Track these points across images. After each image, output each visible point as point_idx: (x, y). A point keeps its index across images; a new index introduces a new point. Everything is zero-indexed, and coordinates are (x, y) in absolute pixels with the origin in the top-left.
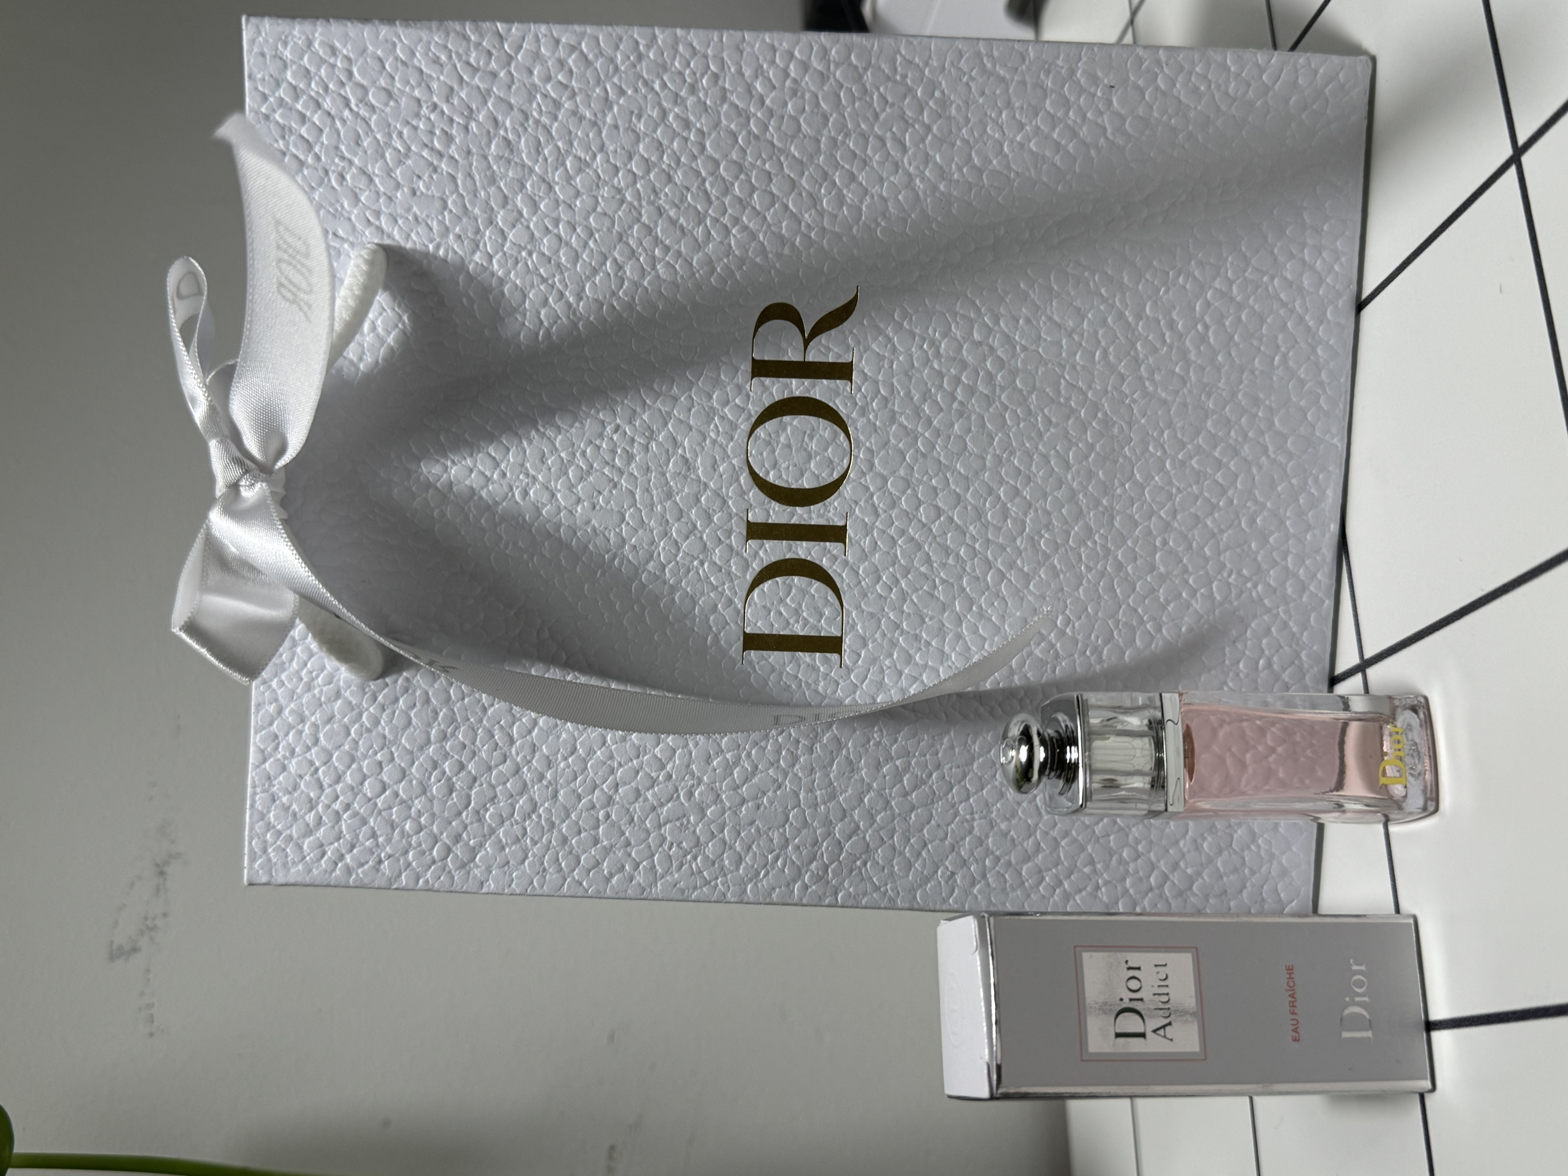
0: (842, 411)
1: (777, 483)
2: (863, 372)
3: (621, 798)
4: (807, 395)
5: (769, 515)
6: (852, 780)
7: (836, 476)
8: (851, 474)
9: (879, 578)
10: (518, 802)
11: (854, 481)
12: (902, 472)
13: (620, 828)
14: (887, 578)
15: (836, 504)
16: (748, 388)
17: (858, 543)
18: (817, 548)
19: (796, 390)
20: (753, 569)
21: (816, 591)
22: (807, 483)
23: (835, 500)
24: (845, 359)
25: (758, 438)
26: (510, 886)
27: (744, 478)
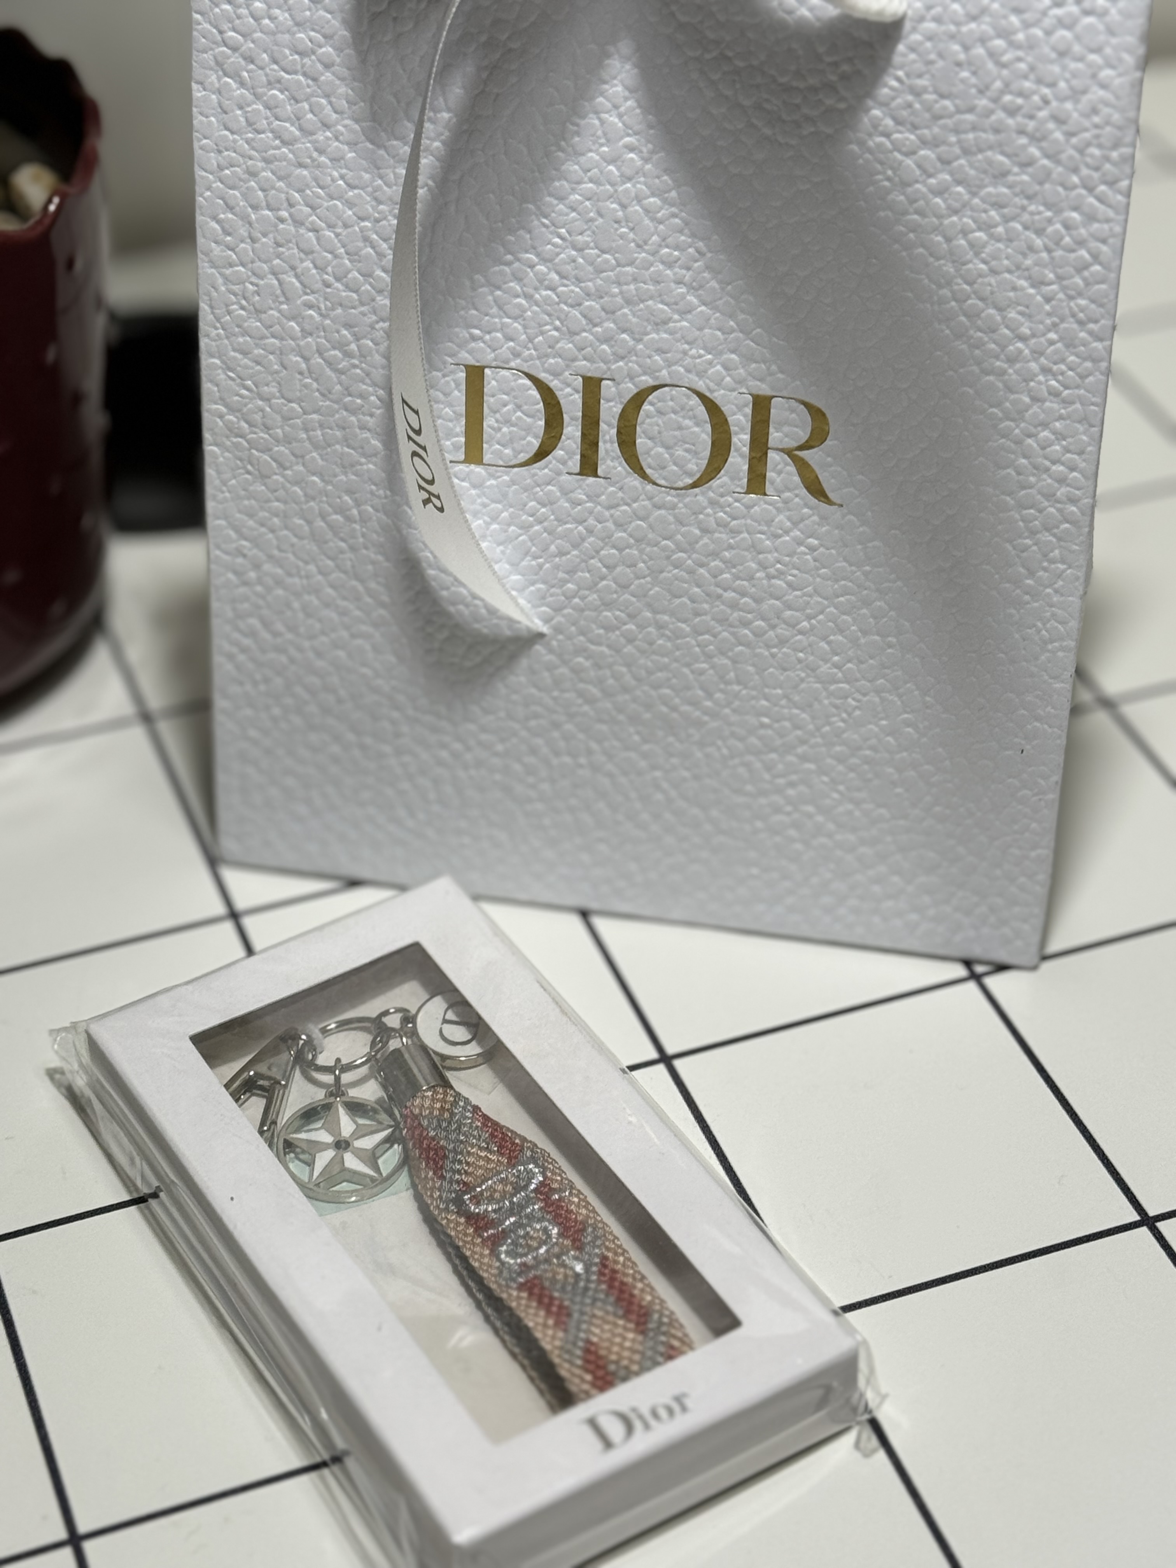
0: (715, 483)
1: (642, 412)
2: (754, 505)
3: (303, 235)
4: (732, 449)
5: (608, 401)
6: (334, 467)
7: (649, 471)
8: (649, 487)
9: (544, 506)
10: (292, 125)
11: (643, 488)
12: (651, 536)
13: (271, 232)
14: (544, 513)
15: (619, 468)
16: (741, 391)
17: (580, 487)
18: (574, 446)
19: (739, 440)
20: (552, 381)
21: (529, 443)
22: (641, 441)
23: (624, 468)
24: (769, 489)
25: (688, 397)
26: (201, 114)
27: (646, 381)
